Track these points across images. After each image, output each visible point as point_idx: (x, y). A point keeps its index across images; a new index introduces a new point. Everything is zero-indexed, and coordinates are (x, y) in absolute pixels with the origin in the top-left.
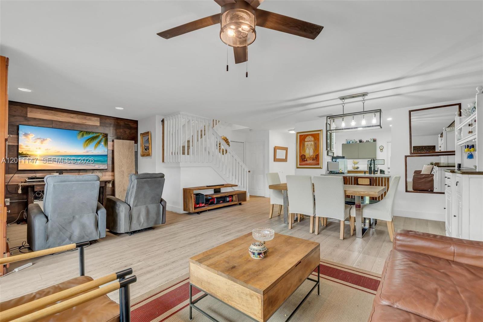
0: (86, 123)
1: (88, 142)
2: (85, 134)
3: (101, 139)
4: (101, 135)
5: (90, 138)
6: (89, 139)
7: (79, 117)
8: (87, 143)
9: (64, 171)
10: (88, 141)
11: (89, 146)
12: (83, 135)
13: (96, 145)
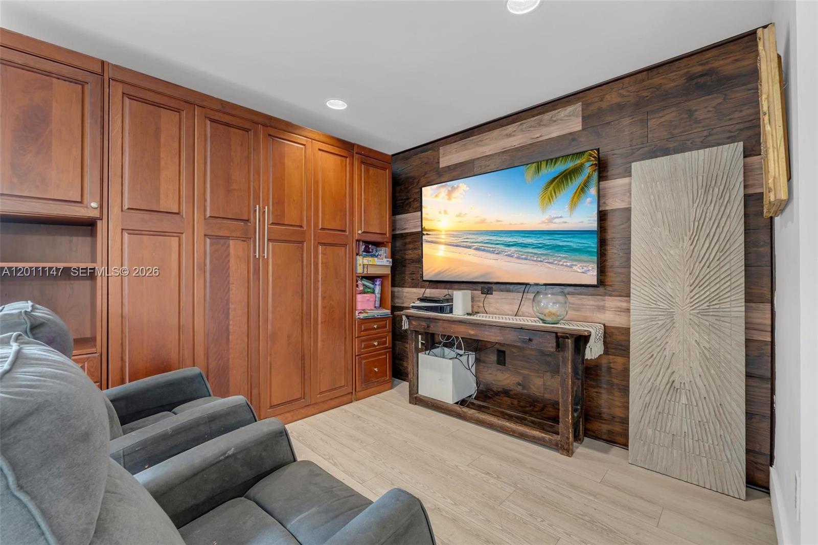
0: (541, 136)
1: (551, 188)
2: (544, 164)
3: (588, 177)
4: (587, 164)
5: (557, 177)
6: (555, 179)
7: (524, 126)
8: (551, 194)
9: (494, 287)
10: (552, 186)
11: (555, 200)
12: (538, 169)
13: (573, 198)
